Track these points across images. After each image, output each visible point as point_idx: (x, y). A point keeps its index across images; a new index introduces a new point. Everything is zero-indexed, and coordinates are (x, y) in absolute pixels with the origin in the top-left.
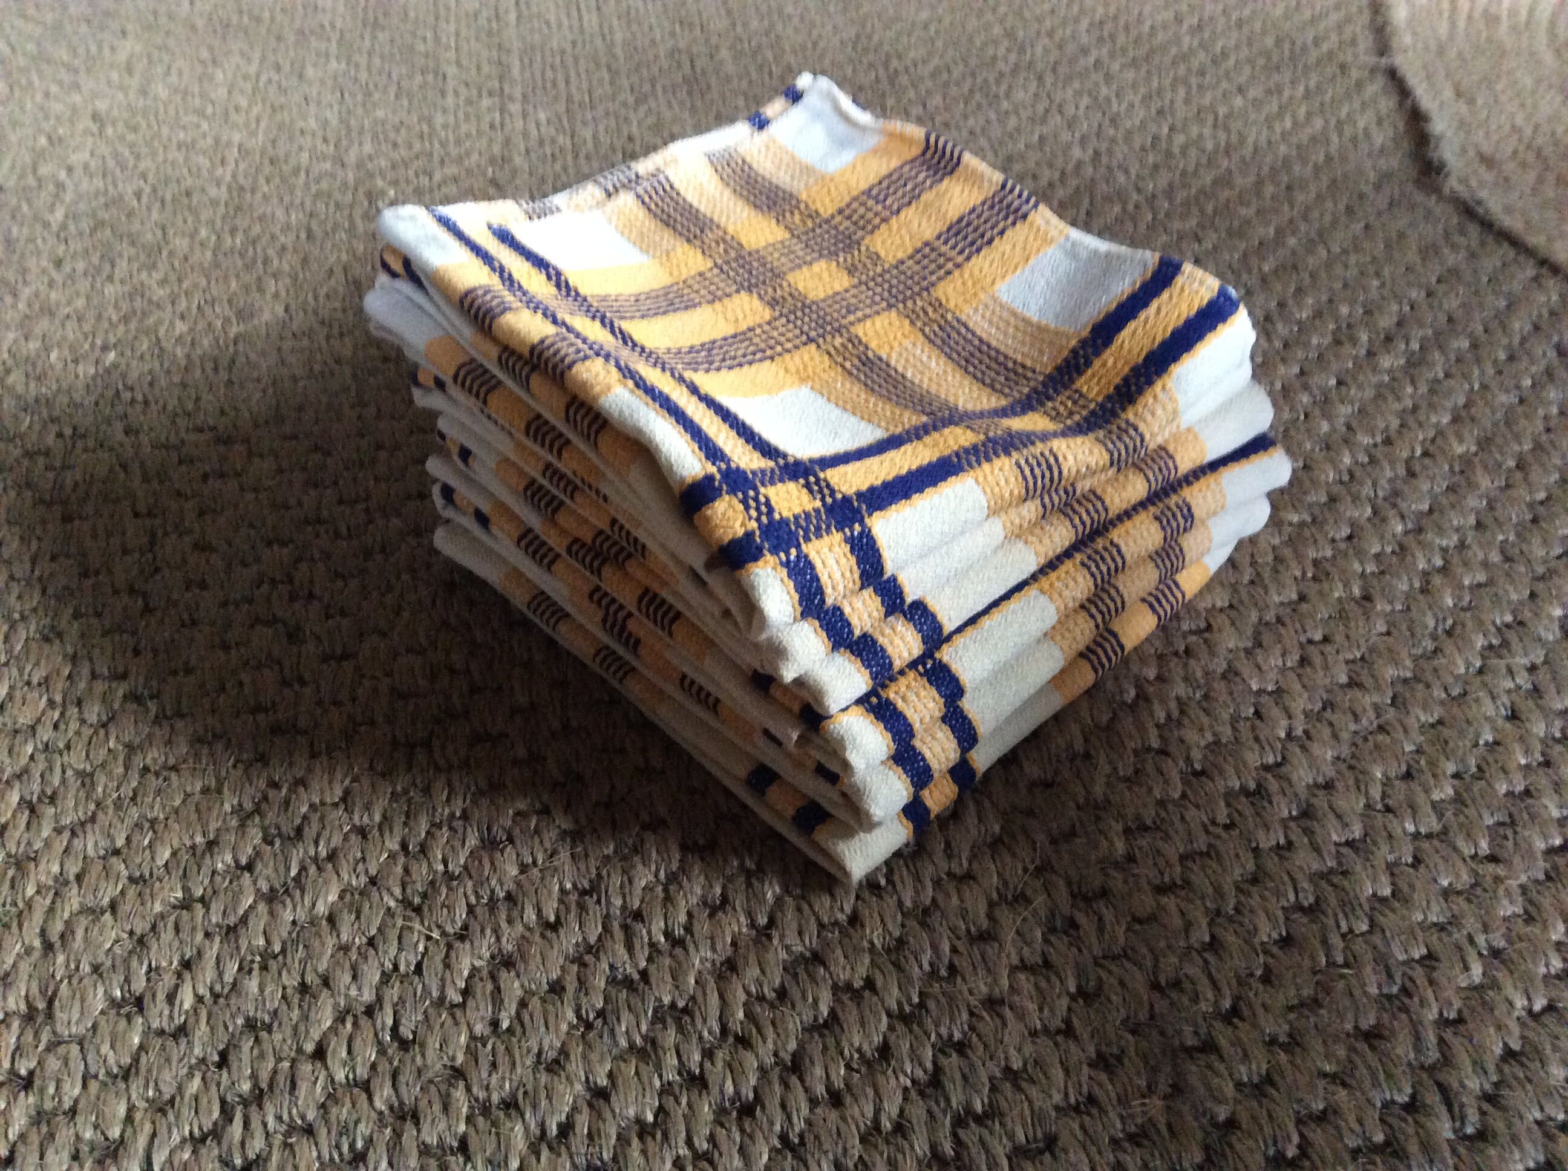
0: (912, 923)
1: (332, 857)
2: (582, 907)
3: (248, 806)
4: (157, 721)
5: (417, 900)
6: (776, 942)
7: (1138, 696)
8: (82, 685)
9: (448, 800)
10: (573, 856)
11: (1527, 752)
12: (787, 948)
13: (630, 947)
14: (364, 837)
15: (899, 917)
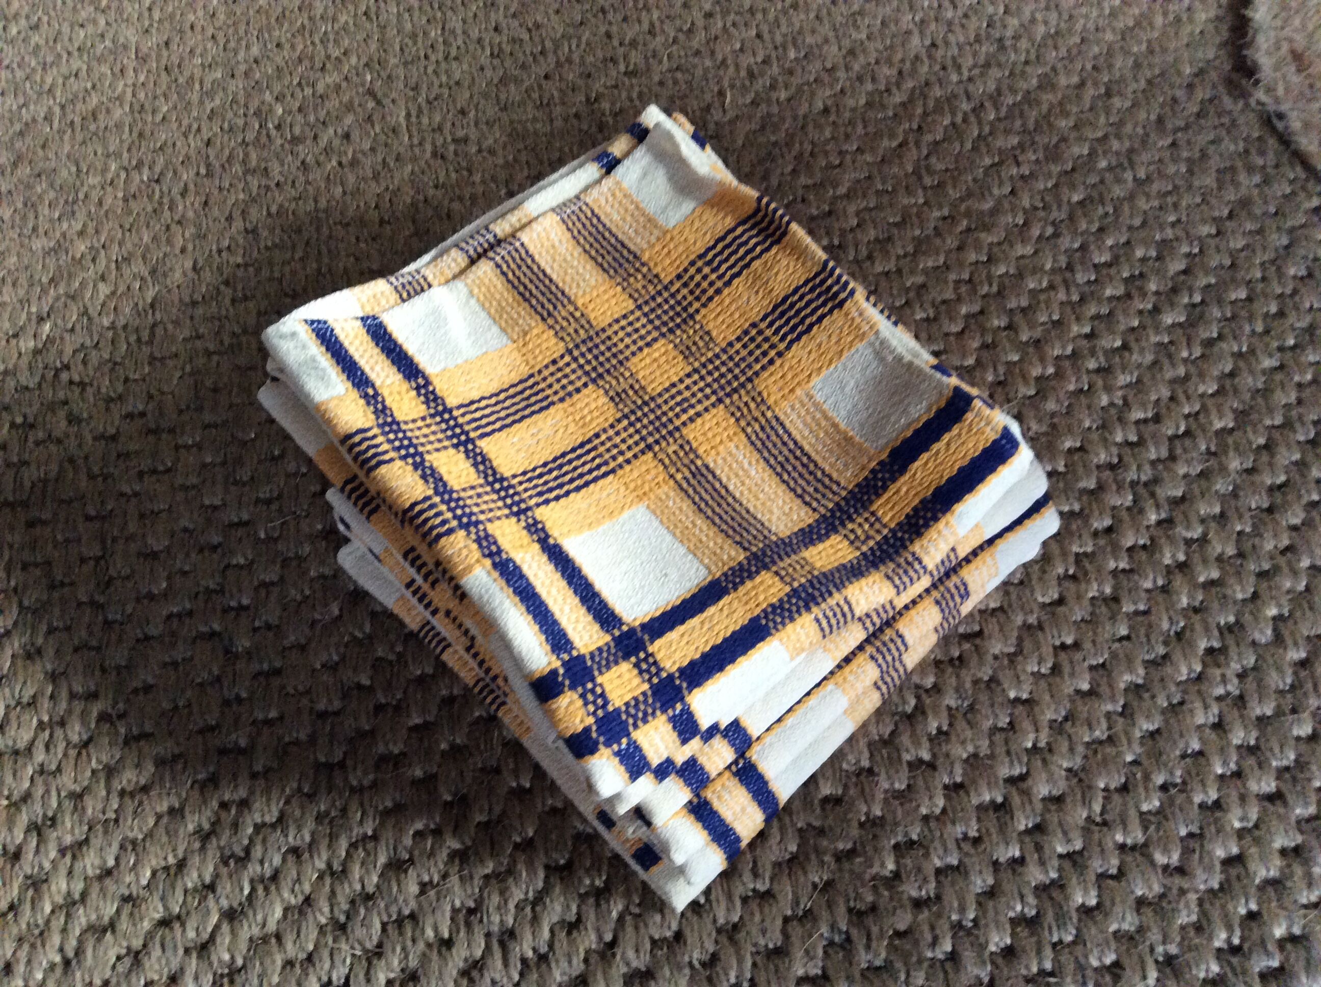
0: (724, 939)
1: (275, 877)
2: (468, 925)
3: (206, 826)
4: (126, 743)
5: (342, 919)
6: (618, 957)
7: (916, 707)
8: (63, 705)
9: (361, 821)
10: (461, 878)
11: (1225, 763)
12: (628, 964)
13: (506, 964)
14: (299, 857)
15: (714, 934)
